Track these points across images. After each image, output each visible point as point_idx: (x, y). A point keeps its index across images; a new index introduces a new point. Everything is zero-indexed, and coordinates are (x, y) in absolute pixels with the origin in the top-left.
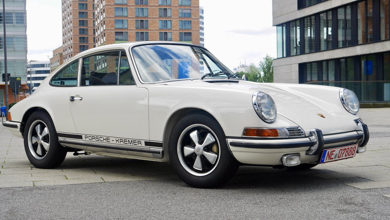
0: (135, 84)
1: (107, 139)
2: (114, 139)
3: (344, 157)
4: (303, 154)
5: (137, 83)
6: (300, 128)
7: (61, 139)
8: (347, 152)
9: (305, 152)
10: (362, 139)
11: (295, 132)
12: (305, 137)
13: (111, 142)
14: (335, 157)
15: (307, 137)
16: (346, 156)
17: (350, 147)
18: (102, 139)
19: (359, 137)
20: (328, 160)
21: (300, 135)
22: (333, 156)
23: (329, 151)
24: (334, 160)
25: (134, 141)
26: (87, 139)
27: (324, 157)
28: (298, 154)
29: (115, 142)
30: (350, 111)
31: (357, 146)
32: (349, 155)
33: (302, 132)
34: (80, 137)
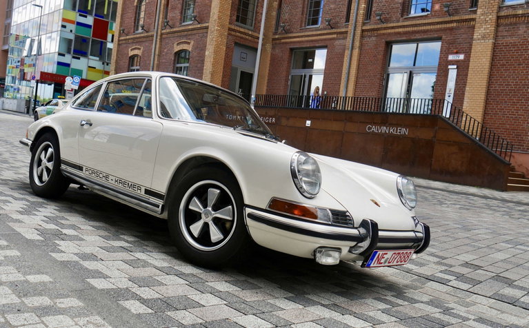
0: (151, 118)
1: (107, 177)
2: (114, 178)
3: (395, 263)
4: (345, 251)
5: (154, 116)
6: (348, 214)
7: (63, 167)
8: (400, 257)
9: (348, 248)
10: (420, 244)
11: (341, 217)
12: (354, 228)
13: (110, 181)
14: (385, 262)
15: (356, 228)
16: (397, 262)
17: (405, 251)
18: (101, 176)
19: (416, 240)
20: (375, 265)
21: (347, 224)
22: (383, 261)
23: (380, 253)
24: (383, 265)
25: (133, 186)
26: (87, 173)
27: (372, 260)
28: (339, 250)
29: (114, 182)
30: (406, 205)
31: (413, 251)
32: (401, 262)
33: (350, 220)
34: (80, 168)
